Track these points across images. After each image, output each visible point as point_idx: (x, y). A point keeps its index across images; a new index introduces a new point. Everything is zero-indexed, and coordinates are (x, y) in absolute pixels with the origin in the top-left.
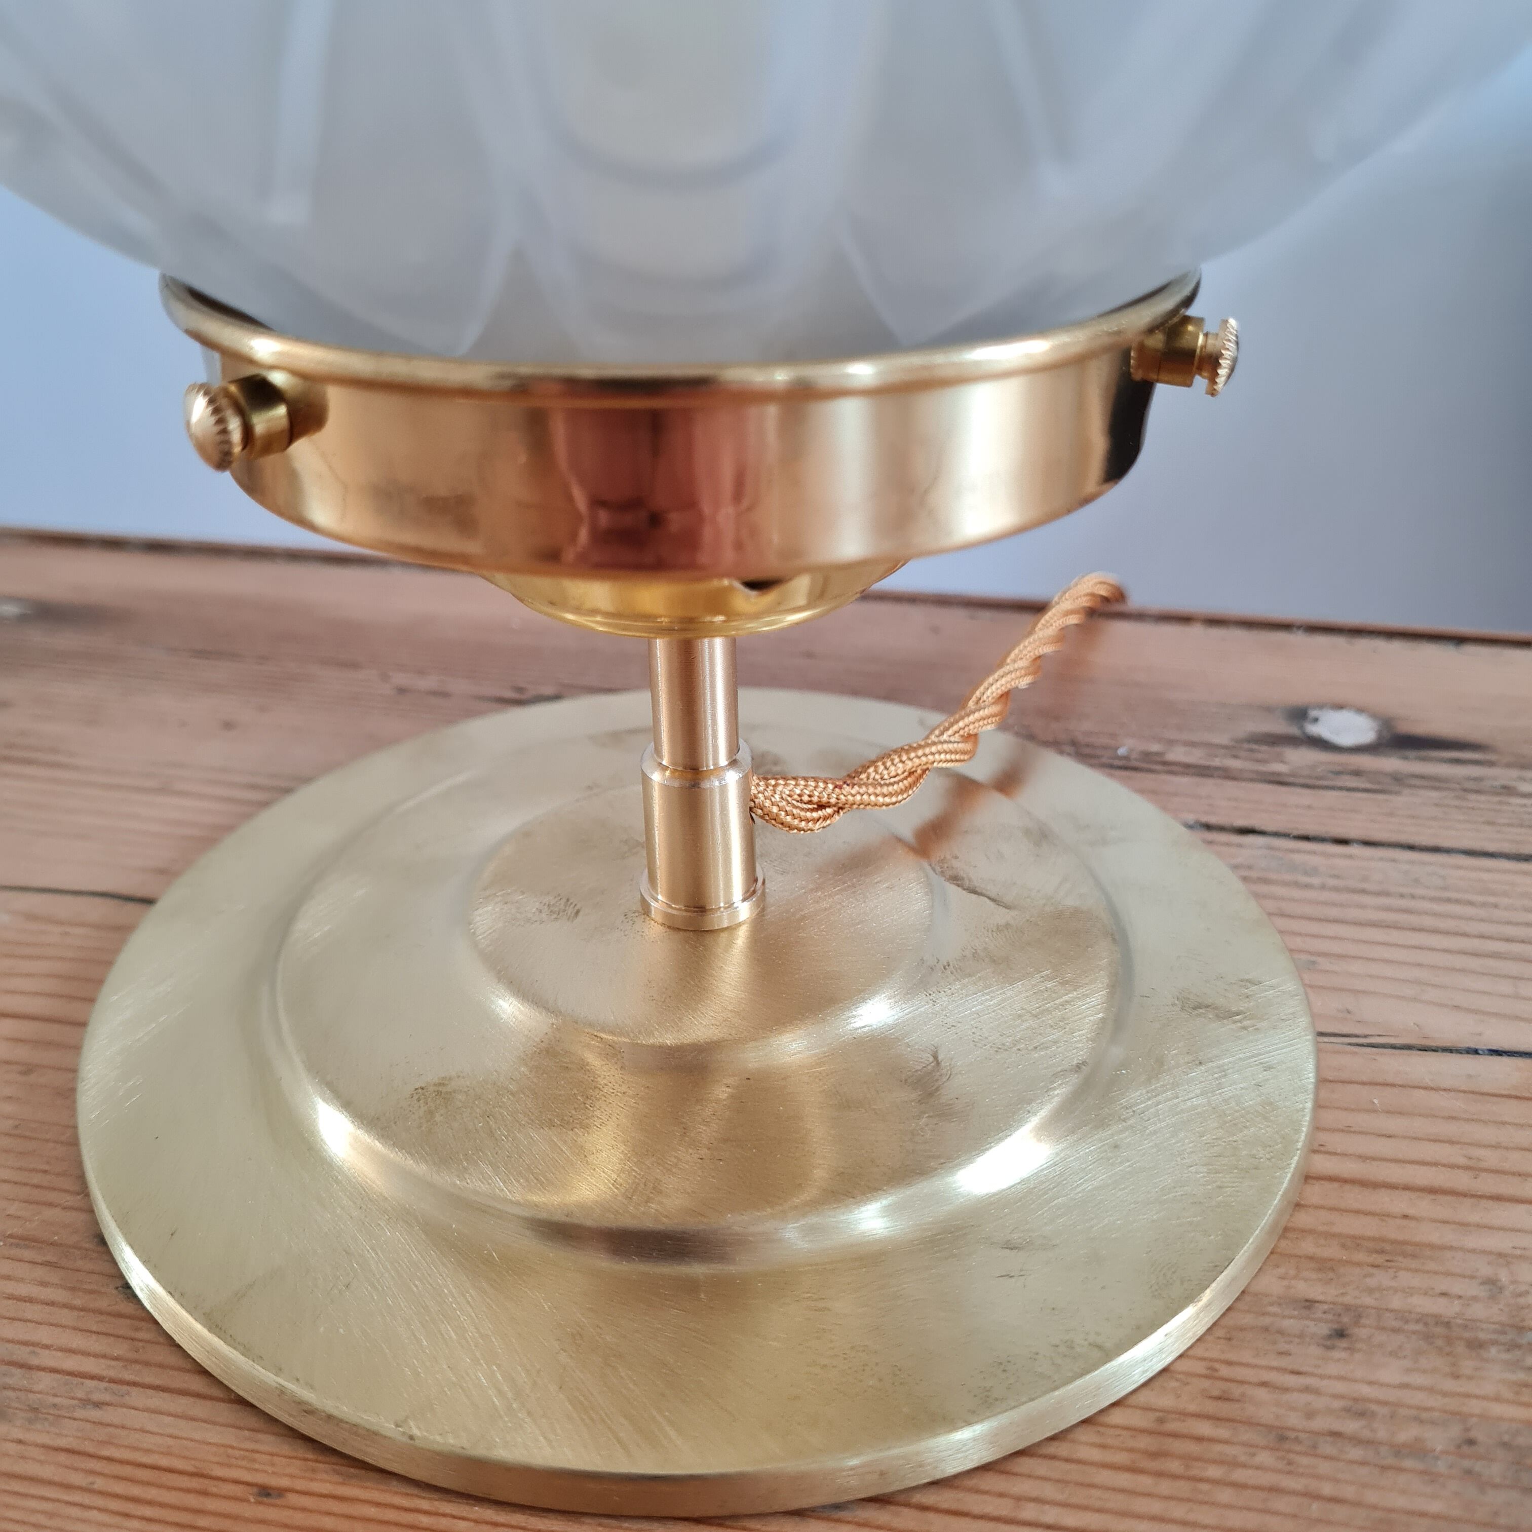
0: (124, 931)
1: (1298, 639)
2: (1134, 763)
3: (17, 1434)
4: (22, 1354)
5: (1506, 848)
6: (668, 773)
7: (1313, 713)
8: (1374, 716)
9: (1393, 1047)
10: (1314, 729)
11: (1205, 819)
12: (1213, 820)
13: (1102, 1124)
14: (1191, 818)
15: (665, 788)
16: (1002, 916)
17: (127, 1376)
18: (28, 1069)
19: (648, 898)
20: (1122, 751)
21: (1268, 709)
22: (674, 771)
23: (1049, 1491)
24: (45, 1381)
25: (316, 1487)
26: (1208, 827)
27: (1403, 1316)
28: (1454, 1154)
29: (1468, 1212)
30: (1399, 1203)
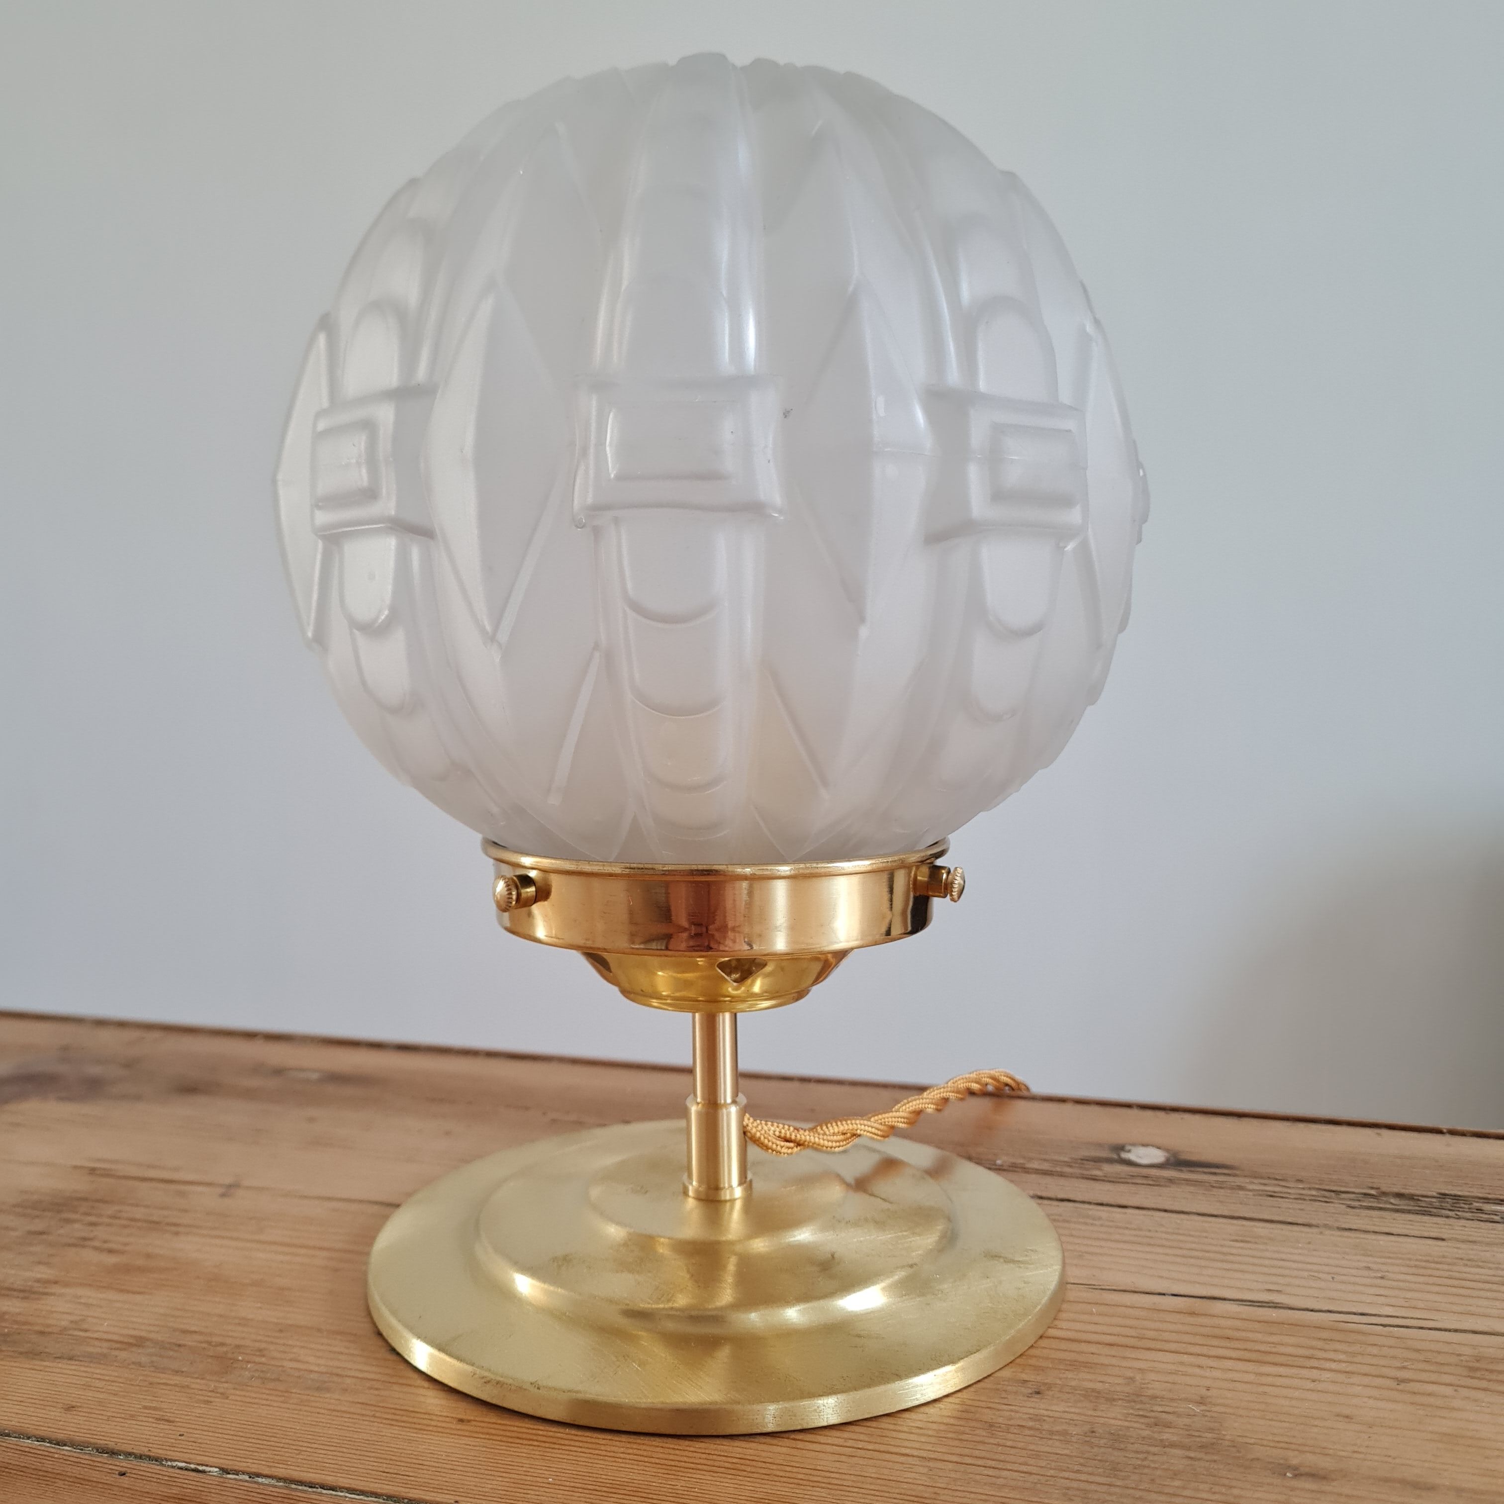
0: (386, 1218)
1: (1135, 1112)
2: (1005, 1168)
3: (337, 1397)
4: (339, 1371)
5: (1226, 1213)
6: (700, 1105)
7: (1128, 1148)
8: (1167, 1150)
9: (1115, 1290)
10: (1124, 1155)
11: (1039, 1194)
12: (1044, 1194)
13: (923, 1295)
14: (1031, 1193)
15: (699, 1114)
16: (886, 1205)
17: (392, 1380)
18: (336, 1270)
19: (687, 1184)
20: (999, 1162)
21: (1100, 1145)
22: (703, 1105)
23: (862, 1437)
24: (348, 1381)
25: (487, 1420)
26: (1041, 1198)
27: (1074, 1388)
28: (1132, 1332)
29: (1128, 1353)
30: (1093, 1348)
